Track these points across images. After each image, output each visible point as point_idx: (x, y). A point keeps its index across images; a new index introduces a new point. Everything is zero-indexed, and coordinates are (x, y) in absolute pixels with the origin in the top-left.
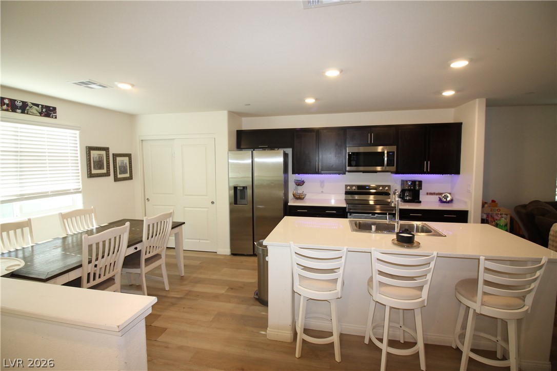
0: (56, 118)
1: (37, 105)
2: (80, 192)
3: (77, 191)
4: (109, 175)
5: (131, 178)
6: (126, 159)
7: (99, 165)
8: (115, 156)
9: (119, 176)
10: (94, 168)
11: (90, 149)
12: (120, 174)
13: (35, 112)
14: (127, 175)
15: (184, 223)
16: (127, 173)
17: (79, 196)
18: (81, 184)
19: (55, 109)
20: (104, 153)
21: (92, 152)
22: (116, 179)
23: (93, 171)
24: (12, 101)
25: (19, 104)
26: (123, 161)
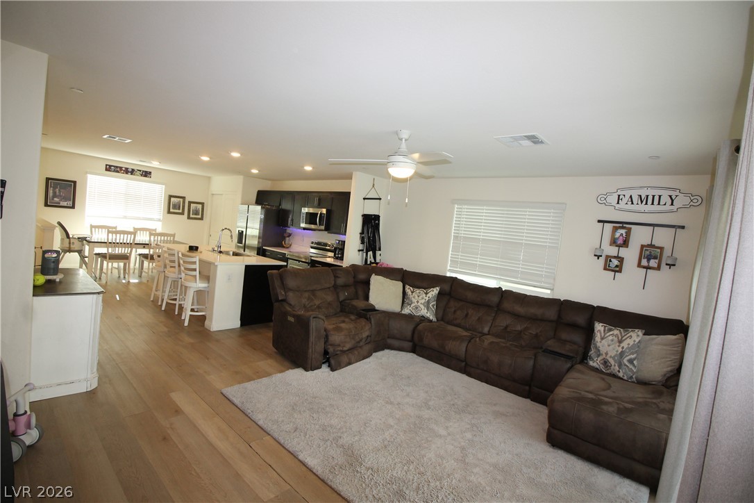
0: (151, 178)
1: (140, 171)
2: (161, 221)
3: (159, 220)
4: (184, 215)
5: (202, 219)
6: (200, 206)
7: (176, 206)
8: (190, 203)
9: (191, 216)
10: (173, 208)
11: (171, 197)
12: (193, 214)
13: (139, 174)
14: (200, 216)
16: (199, 215)
17: (161, 223)
18: (162, 216)
19: (150, 173)
20: (181, 200)
21: (172, 199)
22: (189, 218)
23: (171, 210)
24: (127, 169)
25: (130, 170)
26: (196, 207)
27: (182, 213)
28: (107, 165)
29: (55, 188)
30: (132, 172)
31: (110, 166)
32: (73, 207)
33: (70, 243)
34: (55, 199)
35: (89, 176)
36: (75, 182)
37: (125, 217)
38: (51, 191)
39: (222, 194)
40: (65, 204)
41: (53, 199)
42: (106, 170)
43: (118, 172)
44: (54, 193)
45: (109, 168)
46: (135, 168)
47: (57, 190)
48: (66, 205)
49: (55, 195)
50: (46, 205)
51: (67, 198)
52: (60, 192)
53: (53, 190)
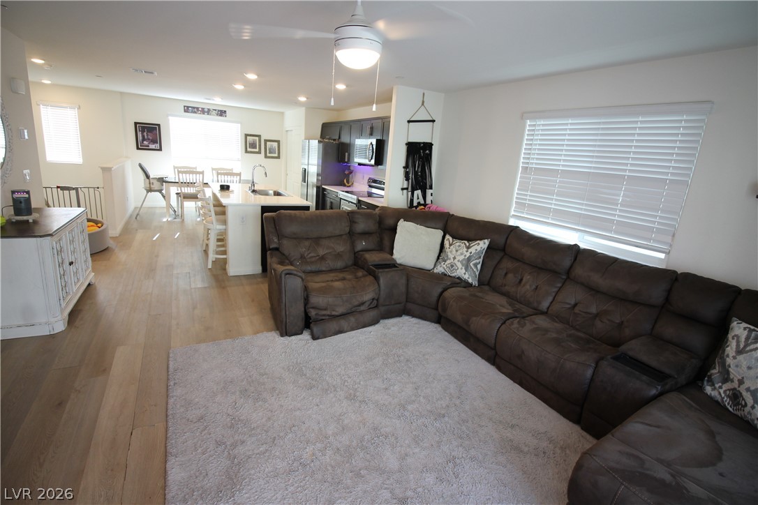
0: (226, 116)
1: (215, 110)
3: (238, 160)
5: (278, 157)
6: (275, 144)
7: (253, 145)
8: (266, 141)
9: (268, 155)
10: (249, 147)
11: (246, 135)
12: (269, 153)
13: (214, 114)
14: (276, 155)
16: (275, 153)
17: (240, 162)
18: (240, 156)
19: (225, 111)
20: (257, 138)
21: (248, 137)
22: (266, 157)
23: (249, 149)
24: (203, 109)
25: (206, 110)
26: (272, 146)
27: (259, 152)
28: (185, 106)
29: (143, 132)
30: (209, 112)
31: (188, 107)
32: (160, 149)
33: (150, 183)
34: (145, 142)
35: (170, 118)
36: (159, 125)
38: (140, 135)
39: (291, 130)
40: (152, 146)
41: (143, 143)
42: (185, 111)
43: (195, 112)
44: (143, 136)
45: (187, 109)
46: (211, 108)
47: (145, 133)
48: (154, 148)
49: (144, 139)
50: (138, 148)
51: (154, 141)
52: (147, 135)
53: (142, 134)
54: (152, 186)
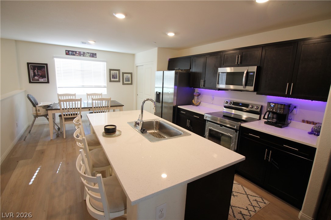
0: (96, 57)
1: (89, 53)
2: (106, 87)
4: (120, 82)
5: (131, 84)
6: (130, 75)
7: (114, 77)
8: (123, 73)
9: (125, 82)
10: (112, 78)
11: (110, 70)
13: (88, 56)
14: (130, 82)
15: (124, 106)
16: (130, 81)
17: (106, 88)
18: (106, 84)
19: (96, 54)
20: (117, 72)
21: (112, 71)
22: (123, 84)
23: (112, 79)
24: (80, 52)
25: (82, 53)
26: (127, 76)
27: (119, 81)
28: (66, 51)
29: (34, 69)
30: (84, 54)
31: (69, 51)
32: (48, 82)
33: (36, 110)
34: (35, 77)
35: (56, 59)
36: (47, 65)
37: (83, 87)
38: (32, 72)
39: (143, 65)
41: (34, 78)
42: (67, 54)
43: (74, 55)
44: (34, 73)
45: (68, 53)
46: (86, 51)
47: (36, 71)
48: (43, 81)
49: (35, 75)
50: (30, 82)
51: (43, 76)
52: (38, 72)
53: (33, 71)
54: (38, 113)
